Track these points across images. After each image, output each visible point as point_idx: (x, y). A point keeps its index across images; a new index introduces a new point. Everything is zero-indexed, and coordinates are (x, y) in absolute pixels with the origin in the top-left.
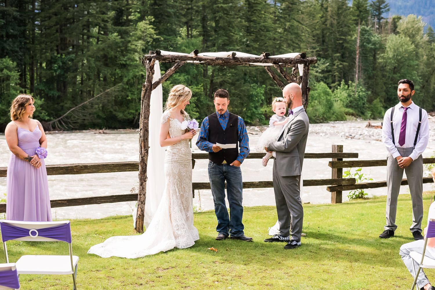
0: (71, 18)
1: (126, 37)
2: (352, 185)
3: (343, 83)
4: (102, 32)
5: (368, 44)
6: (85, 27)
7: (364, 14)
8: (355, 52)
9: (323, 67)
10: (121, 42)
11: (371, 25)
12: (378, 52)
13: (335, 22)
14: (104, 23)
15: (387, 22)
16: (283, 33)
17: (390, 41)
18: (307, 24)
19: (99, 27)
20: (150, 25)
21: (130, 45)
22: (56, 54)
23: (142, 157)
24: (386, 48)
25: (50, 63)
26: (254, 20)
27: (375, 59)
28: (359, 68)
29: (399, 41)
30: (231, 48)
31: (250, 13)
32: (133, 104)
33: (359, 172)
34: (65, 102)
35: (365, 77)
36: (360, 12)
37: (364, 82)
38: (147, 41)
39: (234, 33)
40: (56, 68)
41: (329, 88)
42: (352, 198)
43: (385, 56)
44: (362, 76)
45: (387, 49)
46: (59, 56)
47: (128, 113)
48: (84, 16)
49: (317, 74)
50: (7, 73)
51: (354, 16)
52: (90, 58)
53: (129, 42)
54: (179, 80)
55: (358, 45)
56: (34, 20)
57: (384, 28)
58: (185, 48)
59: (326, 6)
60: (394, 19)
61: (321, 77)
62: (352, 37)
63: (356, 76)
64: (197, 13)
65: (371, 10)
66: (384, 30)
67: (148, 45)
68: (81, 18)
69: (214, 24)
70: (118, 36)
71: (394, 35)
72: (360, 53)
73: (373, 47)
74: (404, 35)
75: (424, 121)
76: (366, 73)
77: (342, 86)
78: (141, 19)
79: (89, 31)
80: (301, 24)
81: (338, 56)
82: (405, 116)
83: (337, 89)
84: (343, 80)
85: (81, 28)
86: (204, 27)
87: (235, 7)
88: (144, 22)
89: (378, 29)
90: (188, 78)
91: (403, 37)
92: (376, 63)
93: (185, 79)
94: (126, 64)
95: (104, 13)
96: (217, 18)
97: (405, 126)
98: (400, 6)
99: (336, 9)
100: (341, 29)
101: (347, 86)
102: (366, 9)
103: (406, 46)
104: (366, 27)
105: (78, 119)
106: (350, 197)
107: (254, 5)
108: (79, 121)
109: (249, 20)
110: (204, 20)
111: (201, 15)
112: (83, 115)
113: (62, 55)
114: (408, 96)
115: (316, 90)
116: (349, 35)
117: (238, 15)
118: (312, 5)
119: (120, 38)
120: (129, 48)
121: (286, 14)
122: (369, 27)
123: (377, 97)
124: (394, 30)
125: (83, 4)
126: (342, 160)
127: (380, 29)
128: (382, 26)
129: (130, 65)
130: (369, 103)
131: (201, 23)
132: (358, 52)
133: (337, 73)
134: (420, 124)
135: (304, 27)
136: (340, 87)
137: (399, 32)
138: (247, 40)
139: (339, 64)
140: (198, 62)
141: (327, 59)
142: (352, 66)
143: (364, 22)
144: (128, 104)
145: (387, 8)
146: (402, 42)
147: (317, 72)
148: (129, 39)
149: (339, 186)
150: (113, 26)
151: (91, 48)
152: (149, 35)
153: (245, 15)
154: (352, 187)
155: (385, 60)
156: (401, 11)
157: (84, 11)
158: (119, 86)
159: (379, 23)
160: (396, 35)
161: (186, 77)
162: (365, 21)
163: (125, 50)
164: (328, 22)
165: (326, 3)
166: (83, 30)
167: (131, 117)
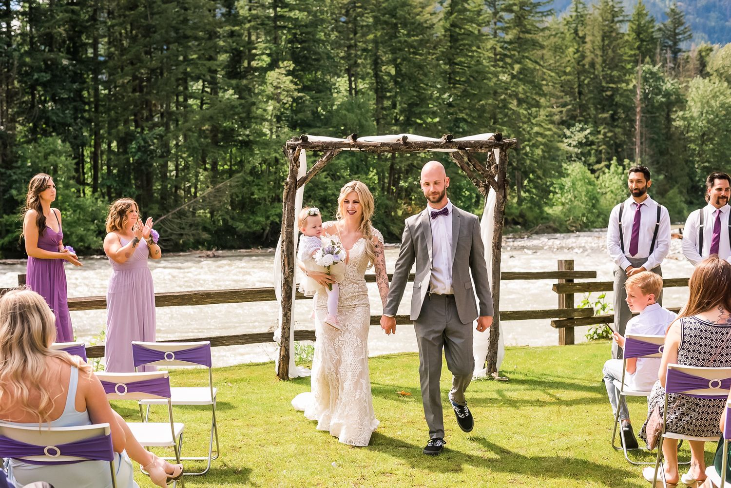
0: (157, 69)
1: (247, 97)
2: (589, 318)
3: (614, 162)
4: (208, 90)
5: (657, 95)
6: (180, 81)
7: (648, 45)
8: (634, 110)
9: (580, 136)
10: (240, 105)
11: (661, 64)
12: (674, 109)
13: (599, 60)
14: (212, 75)
15: (688, 57)
16: (510, 82)
17: (694, 89)
18: (550, 65)
19: (204, 82)
20: (287, 75)
21: (255, 109)
22: (132, 128)
23: (285, 278)
24: (687, 101)
25: (124, 142)
26: (461, 61)
27: (669, 120)
28: (641, 136)
29: (710, 89)
30: (422, 110)
31: (453, 51)
32: (262, 206)
33: (601, 300)
34: (150, 206)
35: (652, 153)
36: (642, 41)
37: (650, 161)
38: (283, 103)
39: (427, 85)
40: (133, 150)
41: (589, 172)
42: (593, 338)
43: (686, 116)
44: (647, 149)
45: (689, 103)
46: (139, 130)
47: (254, 223)
48: (178, 64)
49: (571, 149)
50: (55, 161)
51: (631, 50)
52: (190, 134)
53: (254, 104)
54: (336, 165)
55: (638, 97)
56: (96, 72)
57: (683, 67)
58: (347, 113)
59: (583, 33)
60: (700, 52)
61: (577, 154)
62: (628, 84)
63: (637, 150)
64: (365, 54)
65: (660, 38)
66: (683, 71)
67: (285, 109)
68: (174, 68)
69: (393, 72)
70: (235, 93)
71: (701, 78)
72: (642, 111)
73: (663, 100)
74: (718, 77)
75: (664, 222)
76: (654, 145)
77: (612, 168)
78: (273, 66)
79: (186, 88)
80: (540, 65)
81: (605, 118)
82: (638, 215)
83: (604, 173)
84: (615, 158)
85: (175, 83)
86: (376, 75)
87: (428, 41)
88: (277, 70)
89: (673, 69)
90: (352, 161)
91: (717, 82)
92: (670, 128)
93: (347, 163)
94: (250, 141)
95: (211, 58)
96: (399, 61)
97: (638, 229)
98: (714, 28)
99: (599, 39)
100: (609, 72)
101: (621, 168)
102: (652, 37)
103: (722, 97)
104: (651, 67)
105: (171, 234)
106: (589, 337)
107: (459, 37)
108: (173, 237)
109: (451, 62)
110: (376, 64)
111: (371, 56)
112: (180, 228)
113: (143, 129)
114: (643, 188)
115: (568, 175)
116: (624, 82)
117: (433, 54)
118: (557, 34)
119: (238, 98)
120: (254, 115)
121: (514, 50)
122: (657, 67)
123: (674, 186)
124: (702, 70)
125: (177, 44)
126: (572, 281)
127: (676, 69)
128: (679, 64)
129: (256, 143)
130: (660, 197)
131: (373, 70)
132: (638, 110)
133: (604, 147)
134: (657, 227)
135: (545, 70)
136: (609, 169)
137: (708, 73)
138: (450, 96)
139: (606, 130)
140: (358, 149)
141: (586, 123)
142: (629, 134)
143: (647, 59)
144: (254, 207)
145: (688, 33)
146: (715, 90)
147: (570, 145)
148: (254, 100)
149: (569, 319)
150: (226, 79)
151: (190, 116)
152: (285, 93)
153: (445, 54)
154: (589, 320)
155: (686, 123)
156: (716, 36)
157: (178, 56)
158: (237, 178)
159: (675, 59)
160: (704, 78)
161: (348, 160)
162: (650, 57)
163: (248, 117)
164: (586, 61)
165: (583, 28)
166: (177, 86)
167: (257, 228)
